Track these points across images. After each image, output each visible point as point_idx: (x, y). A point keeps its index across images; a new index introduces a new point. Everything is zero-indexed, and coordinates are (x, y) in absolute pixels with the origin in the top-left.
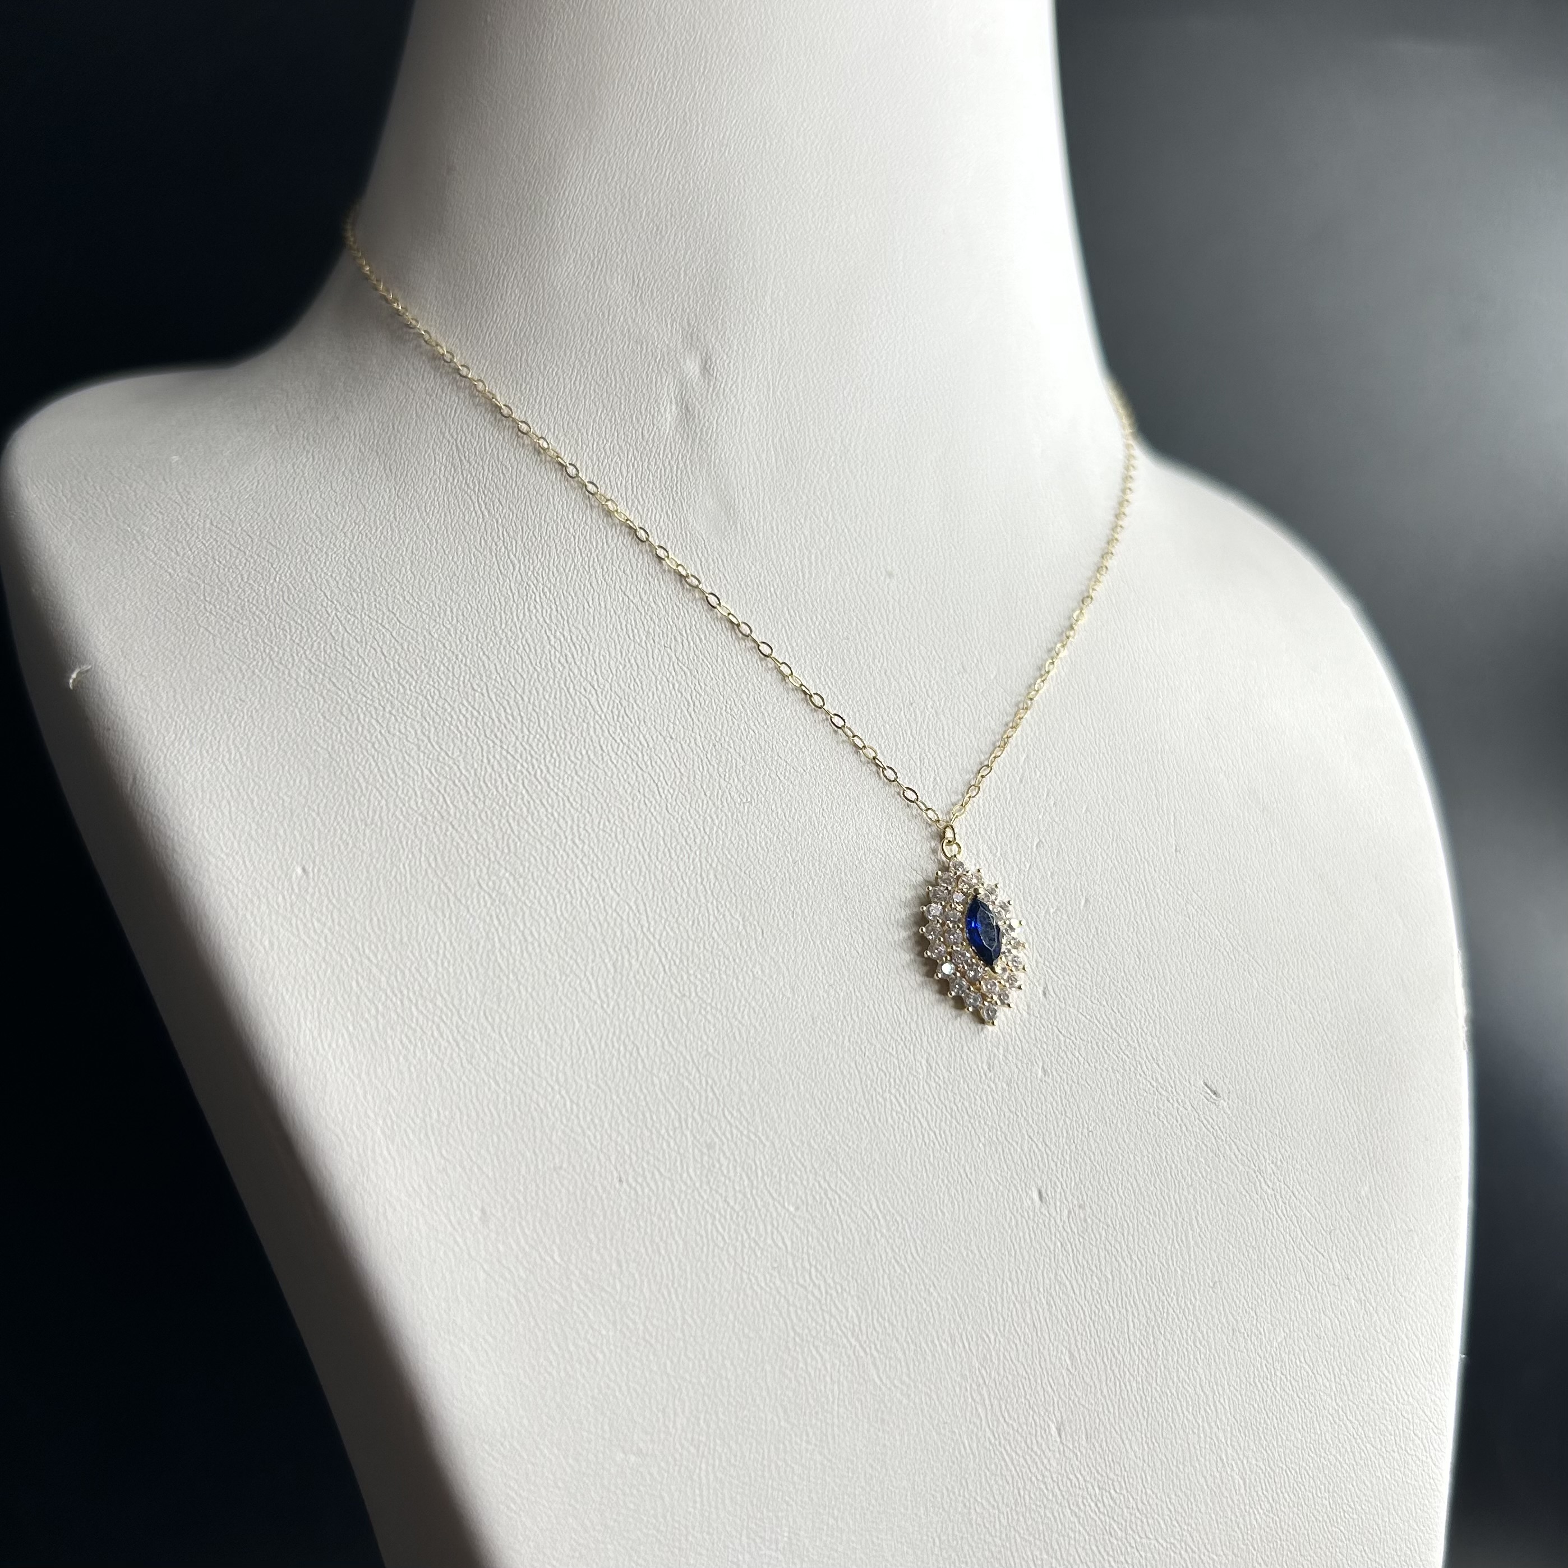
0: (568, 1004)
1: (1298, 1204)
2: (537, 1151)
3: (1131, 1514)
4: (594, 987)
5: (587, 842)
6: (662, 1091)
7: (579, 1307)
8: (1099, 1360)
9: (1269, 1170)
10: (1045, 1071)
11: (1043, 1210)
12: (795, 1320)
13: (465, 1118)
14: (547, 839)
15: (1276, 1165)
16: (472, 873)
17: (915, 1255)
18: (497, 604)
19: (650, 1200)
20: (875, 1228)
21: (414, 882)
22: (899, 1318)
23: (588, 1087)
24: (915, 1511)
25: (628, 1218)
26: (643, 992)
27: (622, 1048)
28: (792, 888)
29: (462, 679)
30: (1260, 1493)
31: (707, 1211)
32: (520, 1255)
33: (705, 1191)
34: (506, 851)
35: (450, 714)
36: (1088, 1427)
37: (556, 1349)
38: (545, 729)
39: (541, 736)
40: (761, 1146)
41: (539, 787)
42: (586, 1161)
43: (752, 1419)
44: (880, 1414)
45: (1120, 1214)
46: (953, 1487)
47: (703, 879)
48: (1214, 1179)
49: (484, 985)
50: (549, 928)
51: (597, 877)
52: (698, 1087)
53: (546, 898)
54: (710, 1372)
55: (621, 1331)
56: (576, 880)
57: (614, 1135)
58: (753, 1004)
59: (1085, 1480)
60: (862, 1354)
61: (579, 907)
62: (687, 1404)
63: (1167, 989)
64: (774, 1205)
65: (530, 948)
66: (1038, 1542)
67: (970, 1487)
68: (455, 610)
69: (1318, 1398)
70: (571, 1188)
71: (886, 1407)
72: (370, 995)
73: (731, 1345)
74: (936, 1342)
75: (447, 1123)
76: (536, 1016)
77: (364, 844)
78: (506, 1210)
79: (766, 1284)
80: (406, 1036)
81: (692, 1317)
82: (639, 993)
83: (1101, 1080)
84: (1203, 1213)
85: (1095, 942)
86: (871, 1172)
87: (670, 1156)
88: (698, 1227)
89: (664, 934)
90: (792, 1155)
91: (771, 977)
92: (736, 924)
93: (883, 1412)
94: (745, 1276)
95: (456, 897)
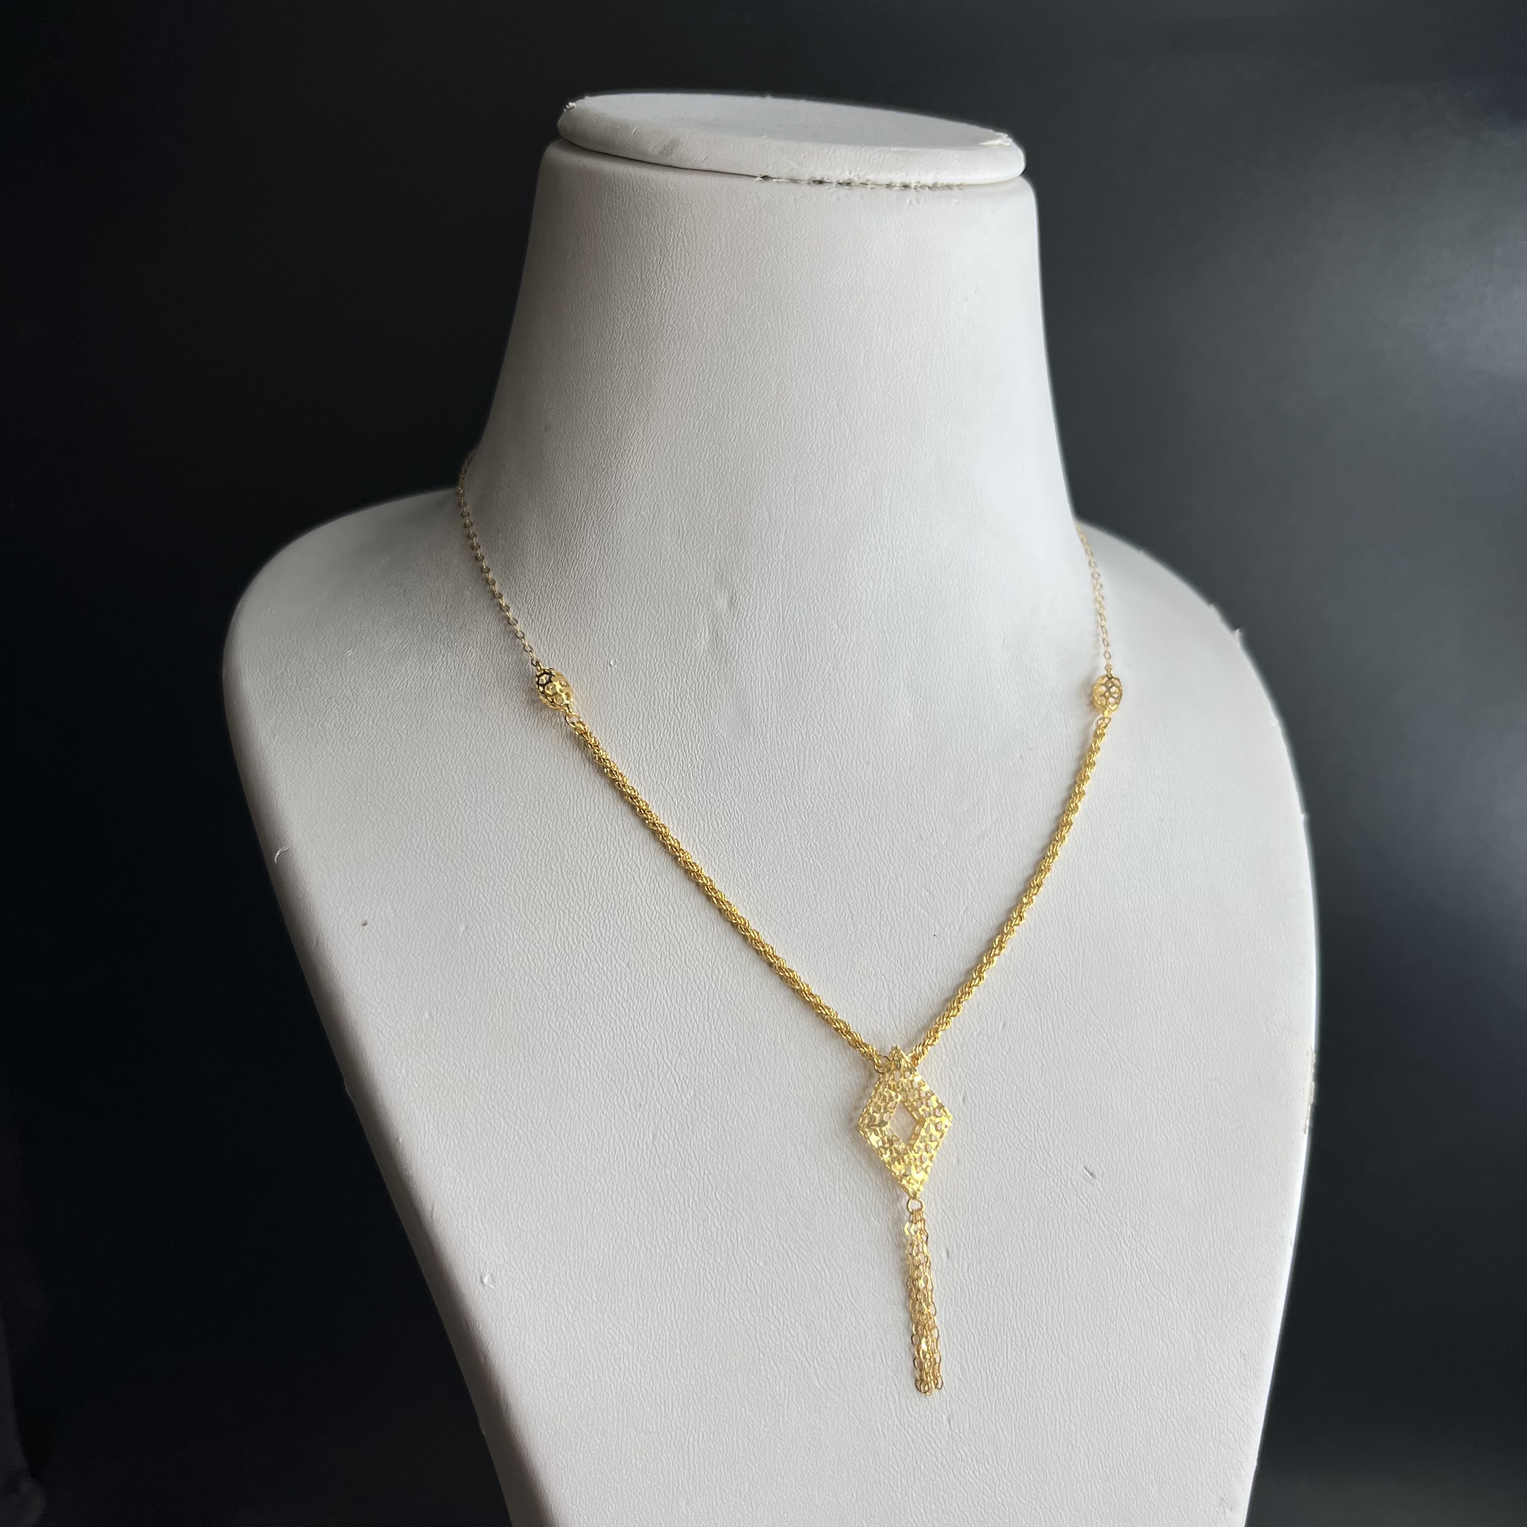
0: (609, 1116)
1: (1149, 1258)
2: (584, 1224)
3: (999, 1480)
4: (626, 1102)
5: (626, 990)
6: (672, 1180)
7: (608, 1332)
8: (983, 1372)
9: (1129, 1233)
10: (958, 1161)
11: (949, 1264)
12: (760, 1342)
13: (534, 1200)
14: (598, 988)
15: (1135, 1230)
16: (545, 1016)
17: (850, 1296)
18: (571, 797)
19: (660, 1257)
20: (822, 1278)
21: (505, 1023)
22: (836, 1342)
23: (620, 1176)
24: (840, 1473)
25: (644, 1271)
26: (661, 1106)
27: (645, 1148)
28: (775, 1023)
29: (544, 860)
30: (1100, 1468)
31: (701, 1266)
32: (570, 1296)
33: (700, 1252)
34: (569, 998)
35: (534, 889)
36: (971, 1418)
37: (592, 1361)
38: (601, 900)
39: (598, 906)
40: (742, 1219)
41: (594, 948)
42: (617, 1229)
43: (726, 1410)
44: (817, 1408)
45: (1008, 1266)
46: (868, 1458)
47: (709, 1018)
48: (1084, 1240)
49: (550, 1102)
50: (596, 1058)
51: (632, 1017)
52: (698, 1177)
53: (596, 1034)
54: (698, 1377)
55: (637, 1348)
56: (618, 1020)
57: (637, 1212)
58: (741, 1113)
59: (966, 1455)
60: (807, 1366)
61: (619, 1042)
62: (681, 1398)
63: (1062, 1094)
64: (749, 1262)
65: (583, 1074)
66: (929, 1498)
67: (881, 1458)
68: (541, 803)
69: (1151, 1401)
70: (606, 1251)
71: (822, 1402)
72: (473, 1110)
73: (714, 1360)
74: (862, 1358)
75: (522, 1203)
76: (586, 1127)
77: (472, 994)
78: (560, 1265)
79: (741, 1317)
80: (497, 1141)
81: (687, 1339)
82: (658, 1106)
83: (1002, 1166)
84: (1072, 1265)
85: (1008, 1057)
86: (821, 1237)
87: (676, 1228)
88: (694, 1277)
89: (679, 1060)
90: (763, 1224)
91: (756, 1092)
92: (731, 1051)
93: (820, 1406)
94: (726, 1312)
95: (533, 1035)
